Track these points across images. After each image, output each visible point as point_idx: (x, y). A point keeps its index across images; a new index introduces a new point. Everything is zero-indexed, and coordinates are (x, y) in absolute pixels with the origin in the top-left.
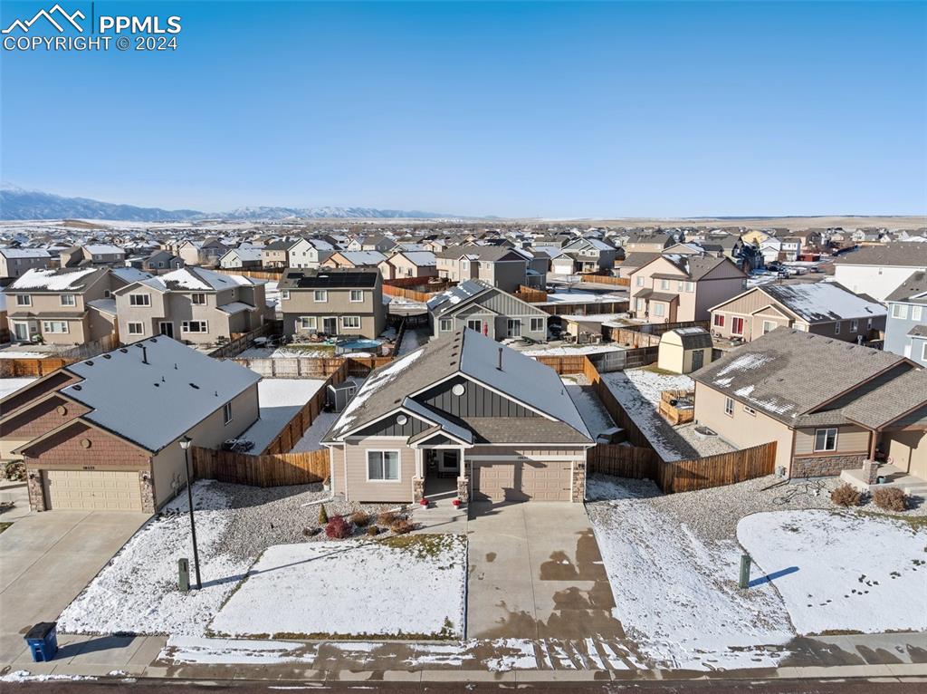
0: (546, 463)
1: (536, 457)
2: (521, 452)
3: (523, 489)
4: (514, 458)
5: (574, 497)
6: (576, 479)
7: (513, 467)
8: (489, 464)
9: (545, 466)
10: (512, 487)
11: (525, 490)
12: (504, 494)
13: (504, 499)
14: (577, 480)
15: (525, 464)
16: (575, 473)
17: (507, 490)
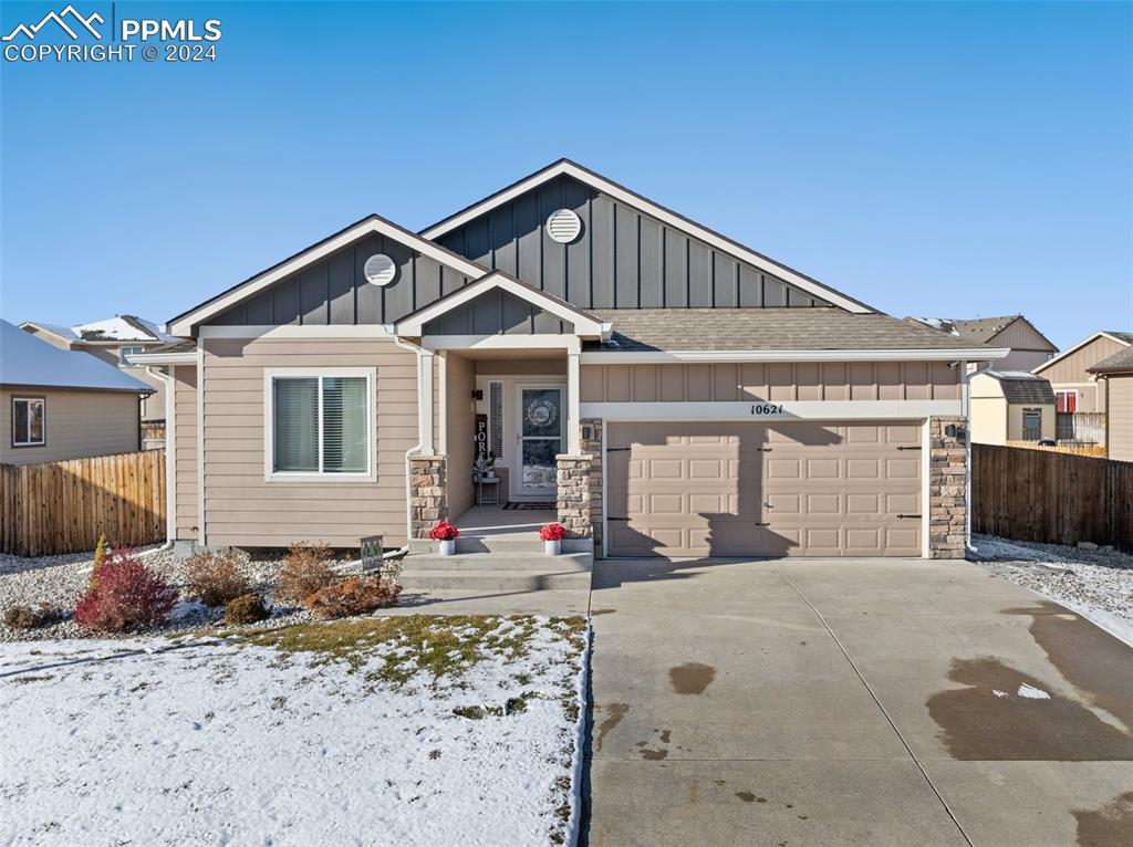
0: (840, 431)
1: (807, 406)
2: (759, 391)
3: (767, 516)
4: (738, 412)
5: (934, 540)
6: (938, 480)
7: (734, 441)
8: (656, 434)
9: (837, 440)
10: (734, 510)
11: (775, 520)
12: (706, 532)
13: (705, 550)
14: (943, 482)
15: (771, 433)
16: (935, 461)
17: (715, 520)
